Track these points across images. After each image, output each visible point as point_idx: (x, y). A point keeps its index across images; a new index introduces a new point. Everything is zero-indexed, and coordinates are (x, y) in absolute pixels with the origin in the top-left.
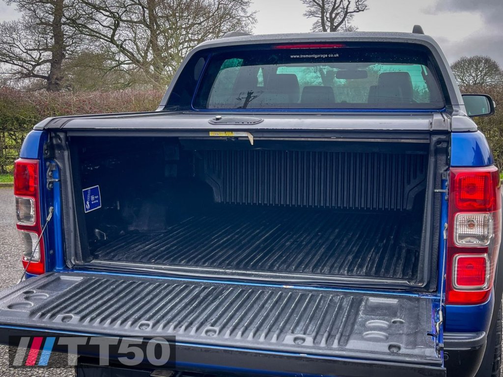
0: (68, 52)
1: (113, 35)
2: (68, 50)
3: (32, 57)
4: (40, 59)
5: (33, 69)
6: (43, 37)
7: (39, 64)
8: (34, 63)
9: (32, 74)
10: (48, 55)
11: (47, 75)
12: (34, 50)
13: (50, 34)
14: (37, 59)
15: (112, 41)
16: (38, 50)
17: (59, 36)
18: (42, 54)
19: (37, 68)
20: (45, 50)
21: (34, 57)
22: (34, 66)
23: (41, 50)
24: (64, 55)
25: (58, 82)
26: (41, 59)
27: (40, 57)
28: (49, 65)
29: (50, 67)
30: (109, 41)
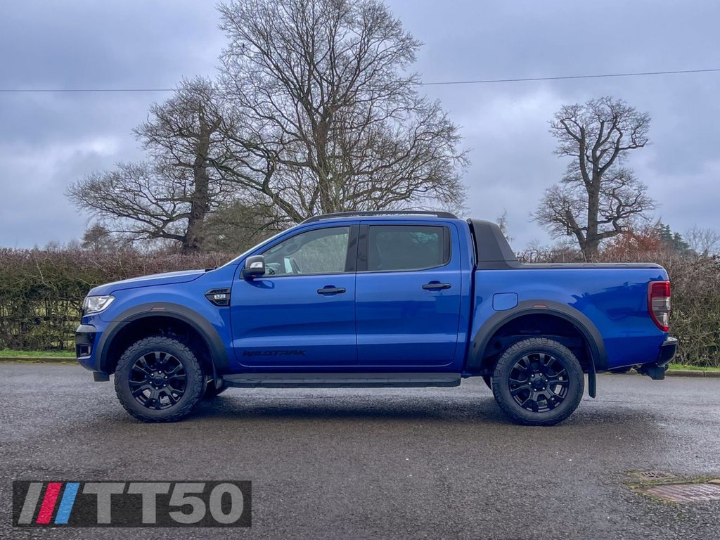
0: (213, 203)
1: (267, 181)
2: (213, 201)
3: (164, 210)
4: (173, 212)
5: (164, 226)
6: (179, 183)
7: (172, 220)
8: (165, 218)
9: (161, 233)
10: (184, 207)
11: (183, 235)
12: (167, 200)
13: (190, 179)
14: (169, 212)
15: (265, 188)
16: (173, 200)
17: (202, 181)
18: (177, 206)
19: (170, 224)
20: (182, 200)
21: (166, 209)
22: (166, 222)
23: (176, 200)
24: (207, 208)
25: (198, 245)
26: (176, 212)
27: (173, 210)
28: (186, 220)
29: (187, 224)
30: (260, 190)
